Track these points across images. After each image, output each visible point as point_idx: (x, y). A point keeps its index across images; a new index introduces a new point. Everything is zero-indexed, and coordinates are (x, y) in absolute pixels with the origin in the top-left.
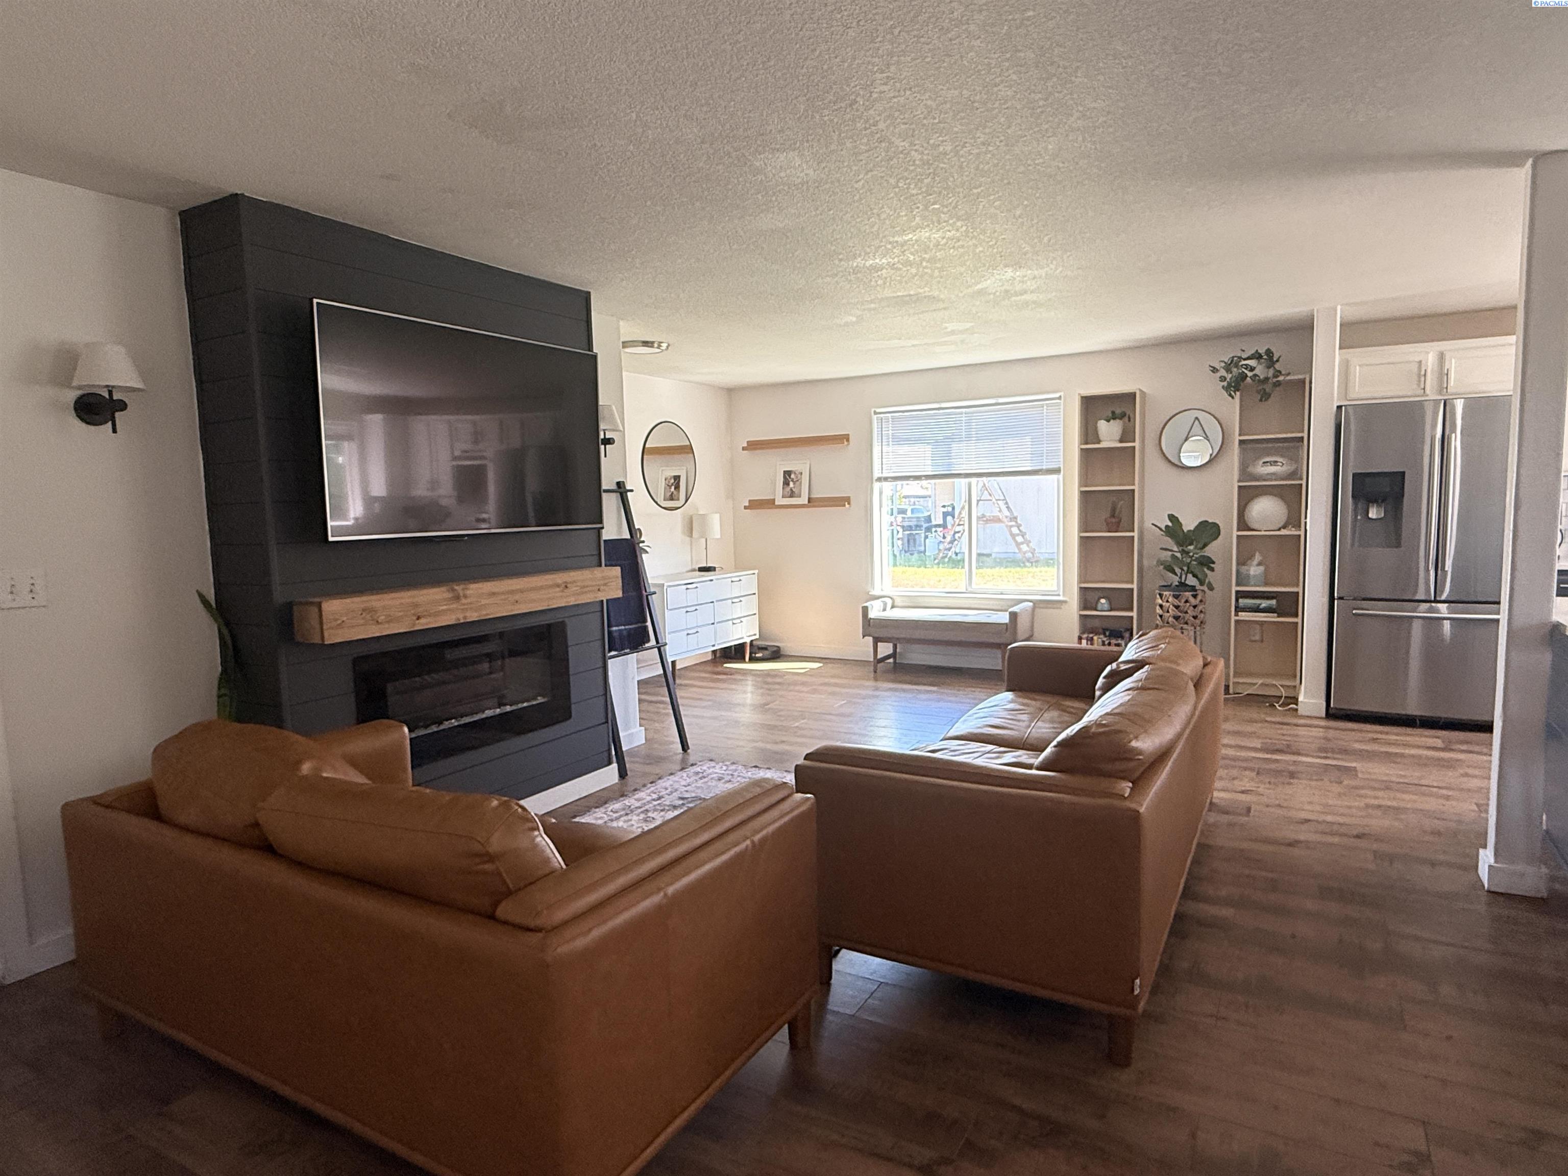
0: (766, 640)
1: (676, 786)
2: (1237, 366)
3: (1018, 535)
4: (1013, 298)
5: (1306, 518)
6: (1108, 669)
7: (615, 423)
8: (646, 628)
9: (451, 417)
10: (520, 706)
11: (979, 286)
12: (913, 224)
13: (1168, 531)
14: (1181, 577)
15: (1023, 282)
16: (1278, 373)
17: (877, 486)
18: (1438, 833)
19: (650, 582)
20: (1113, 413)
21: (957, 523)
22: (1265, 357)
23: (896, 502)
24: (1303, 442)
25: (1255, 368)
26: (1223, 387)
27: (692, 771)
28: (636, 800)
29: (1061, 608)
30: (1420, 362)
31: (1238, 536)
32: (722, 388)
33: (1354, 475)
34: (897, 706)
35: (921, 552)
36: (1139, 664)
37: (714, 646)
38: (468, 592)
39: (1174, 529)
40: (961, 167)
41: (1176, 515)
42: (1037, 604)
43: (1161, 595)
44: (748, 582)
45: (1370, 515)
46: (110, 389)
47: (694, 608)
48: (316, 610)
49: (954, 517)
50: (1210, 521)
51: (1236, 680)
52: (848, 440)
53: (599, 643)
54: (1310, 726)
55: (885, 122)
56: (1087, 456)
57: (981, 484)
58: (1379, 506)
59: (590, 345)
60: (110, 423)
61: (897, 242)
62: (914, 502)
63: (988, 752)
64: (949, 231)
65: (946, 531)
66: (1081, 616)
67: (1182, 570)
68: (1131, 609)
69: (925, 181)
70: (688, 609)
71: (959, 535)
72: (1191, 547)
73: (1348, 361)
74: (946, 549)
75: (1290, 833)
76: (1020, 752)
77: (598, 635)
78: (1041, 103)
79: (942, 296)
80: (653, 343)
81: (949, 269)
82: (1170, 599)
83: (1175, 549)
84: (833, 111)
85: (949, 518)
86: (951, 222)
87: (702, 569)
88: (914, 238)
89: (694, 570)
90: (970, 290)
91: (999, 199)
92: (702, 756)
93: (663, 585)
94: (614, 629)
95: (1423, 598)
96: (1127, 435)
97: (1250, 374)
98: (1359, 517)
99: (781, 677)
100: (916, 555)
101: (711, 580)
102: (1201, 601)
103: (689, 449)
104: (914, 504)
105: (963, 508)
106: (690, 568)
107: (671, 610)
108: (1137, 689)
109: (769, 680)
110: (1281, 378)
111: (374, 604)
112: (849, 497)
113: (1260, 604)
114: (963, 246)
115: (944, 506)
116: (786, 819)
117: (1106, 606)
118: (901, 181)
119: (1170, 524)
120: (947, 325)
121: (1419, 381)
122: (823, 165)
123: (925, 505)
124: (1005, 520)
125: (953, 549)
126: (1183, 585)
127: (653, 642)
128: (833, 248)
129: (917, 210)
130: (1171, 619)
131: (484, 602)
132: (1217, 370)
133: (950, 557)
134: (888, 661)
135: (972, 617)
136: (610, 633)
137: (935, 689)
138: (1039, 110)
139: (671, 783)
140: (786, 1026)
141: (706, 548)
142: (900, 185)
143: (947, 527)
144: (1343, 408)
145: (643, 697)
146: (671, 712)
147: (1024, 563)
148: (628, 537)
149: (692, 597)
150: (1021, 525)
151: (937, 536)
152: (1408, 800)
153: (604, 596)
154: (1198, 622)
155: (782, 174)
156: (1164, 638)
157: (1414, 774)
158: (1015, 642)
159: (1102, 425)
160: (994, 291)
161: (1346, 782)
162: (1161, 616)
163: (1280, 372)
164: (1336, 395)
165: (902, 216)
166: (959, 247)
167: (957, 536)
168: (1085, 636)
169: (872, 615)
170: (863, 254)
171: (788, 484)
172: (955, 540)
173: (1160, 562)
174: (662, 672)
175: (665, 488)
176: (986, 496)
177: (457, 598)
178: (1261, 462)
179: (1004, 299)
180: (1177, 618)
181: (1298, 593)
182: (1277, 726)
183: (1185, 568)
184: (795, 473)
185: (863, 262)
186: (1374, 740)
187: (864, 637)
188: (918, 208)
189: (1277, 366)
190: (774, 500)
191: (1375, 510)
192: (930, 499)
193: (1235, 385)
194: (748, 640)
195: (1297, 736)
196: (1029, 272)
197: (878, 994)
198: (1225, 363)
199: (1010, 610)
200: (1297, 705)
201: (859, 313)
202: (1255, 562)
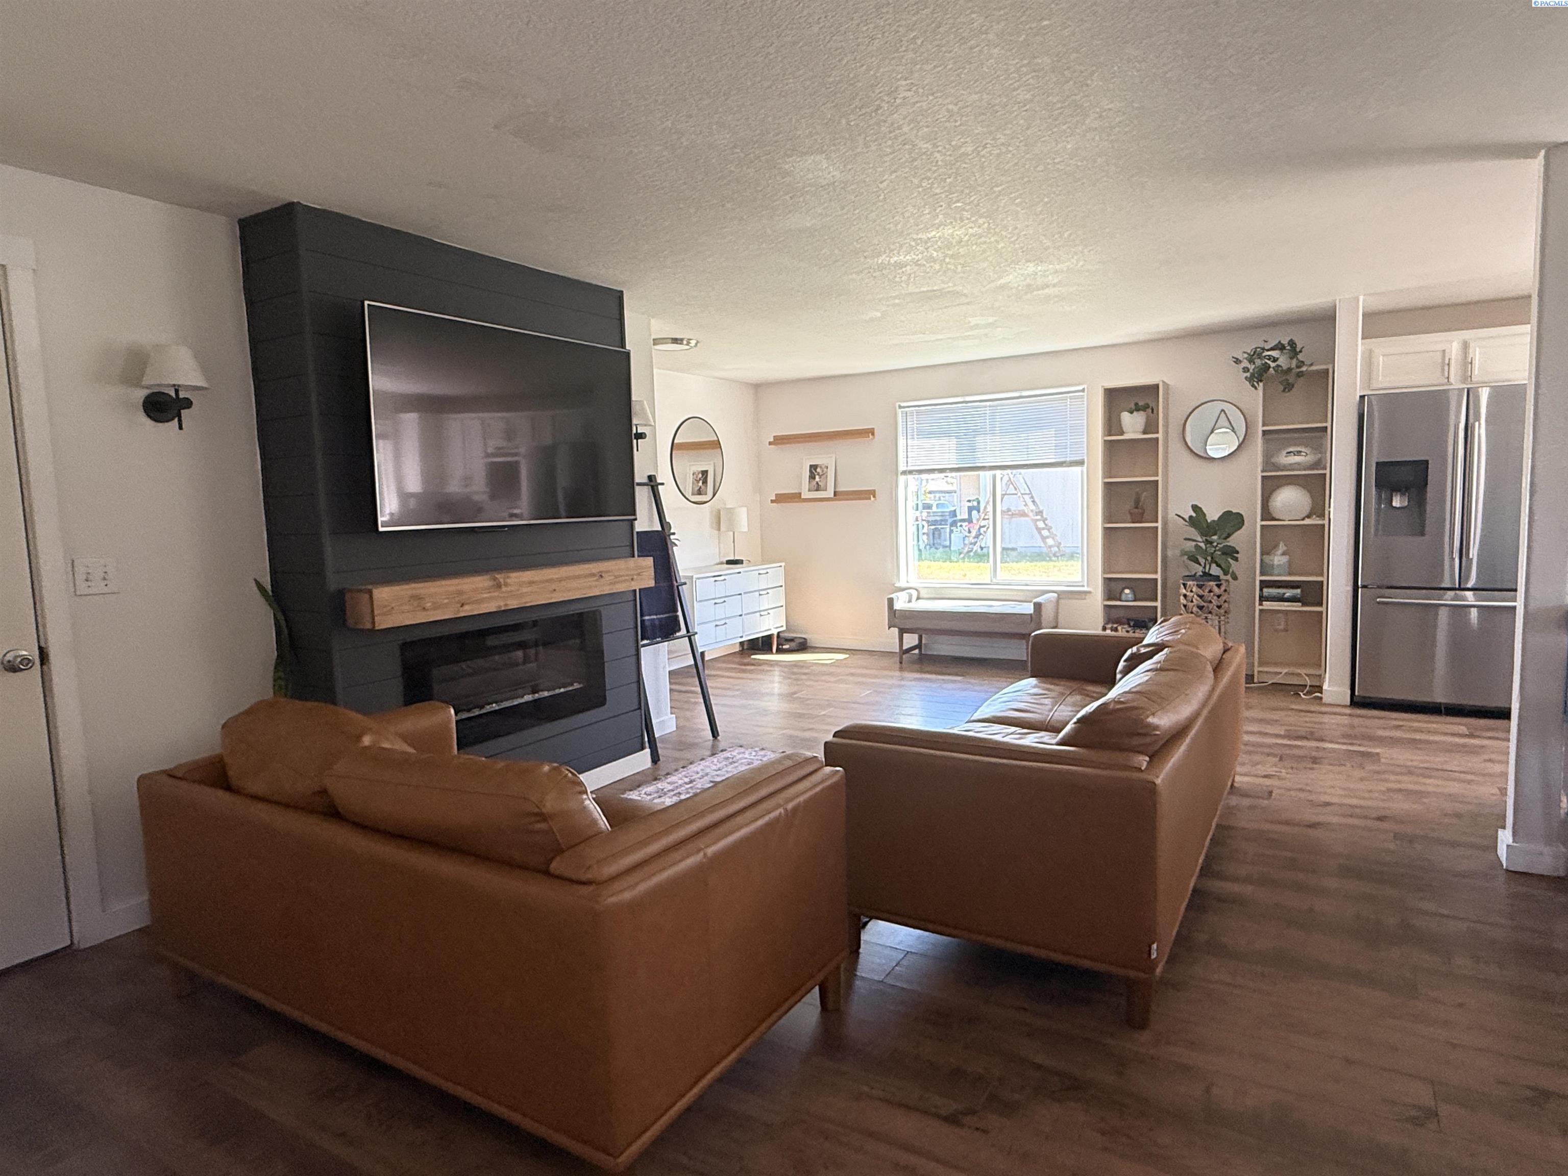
0: (794, 632)
1: (708, 770)
2: (1260, 356)
3: (1044, 529)
4: (1035, 293)
5: (1330, 507)
6: (1129, 652)
7: (648, 419)
8: (677, 617)
9: (486, 415)
10: (557, 691)
11: (1002, 281)
12: (937, 221)
13: (1192, 522)
14: (1205, 567)
15: (1044, 276)
16: (1301, 364)
17: (902, 479)
18: (1458, 815)
19: (681, 574)
20: (1136, 404)
21: (982, 517)
22: (1288, 348)
23: (921, 497)
24: (1326, 432)
25: (1278, 359)
26: (1246, 378)
27: (722, 756)
28: (668, 783)
29: (1085, 599)
30: (1444, 351)
31: (1262, 526)
32: (751, 384)
33: (1377, 463)
34: (923, 695)
35: (946, 547)
36: (1158, 648)
37: (741, 637)
38: (508, 581)
39: (1197, 519)
40: (982, 167)
41: (1200, 506)
42: (1061, 595)
43: (1185, 585)
44: (775, 575)
45: (1394, 504)
46: (176, 387)
47: (722, 600)
48: (367, 596)
49: (979, 512)
50: (1234, 511)
51: (1261, 669)
52: (873, 434)
53: (632, 632)
54: (1335, 714)
55: (909, 125)
56: (1111, 448)
57: (1006, 479)
58: (1403, 494)
59: (623, 344)
60: (176, 419)
61: (921, 239)
62: (940, 498)
63: (1012, 734)
64: (971, 228)
65: (971, 525)
66: (1106, 606)
67: (1206, 559)
68: (1156, 600)
69: (948, 180)
70: (717, 601)
71: (985, 529)
72: (1215, 537)
73: (1371, 351)
74: (971, 544)
75: (1310, 815)
76: (1043, 733)
77: (632, 625)
78: (1059, 105)
79: (965, 291)
80: (682, 340)
81: (971, 264)
82: (1194, 590)
83: (1199, 539)
84: (860, 116)
85: (974, 513)
86: (973, 219)
87: (729, 562)
88: (937, 235)
89: (722, 563)
90: (993, 285)
91: (1020, 196)
92: (732, 743)
93: (692, 577)
94: (647, 618)
95: (1449, 586)
96: (1150, 426)
97: (1273, 365)
98: (1383, 506)
99: (808, 668)
100: (941, 549)
101: (740, 573)
102: (1225, 591)
103: (716, 445)
104: (940, 499)
105: (988, 503)
106: (718, 561)
107: (700, 601)
108: (1156, 670)
109: (795, 670)
110: (1304, 369)
111: (422, 591)
112: (874, 491)
113: (1284, 594)
114: (985, 243)
115: (969, 501)
116: (818, 789)
117: (1130, 596)
118: (925, 180)
119: (1194, 515)
120: (970, 319)
121: (1443, 370)
122: (849, 167)
123: (951, 500)
124: (1031, 514)
125: (978, 544)
126: (1207, 575)
127: (683, 631)
128: (858, 246)
129: (940, 208)
130: (1195, 609)
131: (525, 590)
132: (1241, 362)
133: (976, 551)
134: (913, 652)
135: (997, 608)
136: (643, 622)
137: (959, 678)
138: (1056, 112)
139: (703, 768)
140: (817, 988)
141: (734, 542)
142: (924, 184)
143: (972, 522)
144: (1366, 397)
145: (674, 687)
146: (702, 701)
147: (1050, 557)
148: (660, 529)
149: (720, 590)
150: (1046, 519)
151: (963, 531)
152: (1431, 784)
153: (637, 586)
154: (1222, 611)
155: (810, 176)
156: (1186, 623)
157: (1439, 760)
158: (1039, 629)
159: (1126, 417)
160: (1016, 285)
161: (1367, 768)
162: (1185, 606)
163: (1303, 362)
164: (1358, 384)
165: (926, 214)
166: (981, 243)
167: (982, 530)
168: (1109, 626)
169: (898, 606)
170: (887, 251)
171: (814, 478)
172: (981, 534)
173: (1184, 553)
174: (692, 662)
175: (693, 483)
176: (1011, 490)
177: (499, 586)
178: (1284, 453)
179: (1026, 293)
180: (1201, 608)
181: (1322, 582)
182: (1303, 714)
183: (1209, 558)
184: (821, 467)
185: (888, 259)
186: (1398, 727)
187: (889, 628)
188: (941, 206)
189: (1300, 357)
190: (800, 494)
191: (1399, 498)
192: (955, 495)
193: (1258, 376)
194: (775, 632)
195: (1321, 723)
196: (1051, 266)
197: (904, 962)
198: (1248, 354)
199: (1035, 600)
200: (1321, 693)
201: (884, 309)
202: (1280, 552)
